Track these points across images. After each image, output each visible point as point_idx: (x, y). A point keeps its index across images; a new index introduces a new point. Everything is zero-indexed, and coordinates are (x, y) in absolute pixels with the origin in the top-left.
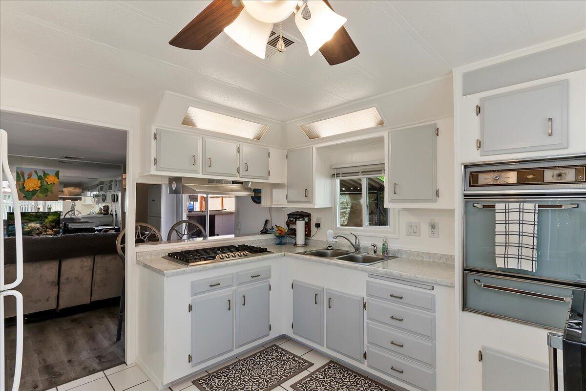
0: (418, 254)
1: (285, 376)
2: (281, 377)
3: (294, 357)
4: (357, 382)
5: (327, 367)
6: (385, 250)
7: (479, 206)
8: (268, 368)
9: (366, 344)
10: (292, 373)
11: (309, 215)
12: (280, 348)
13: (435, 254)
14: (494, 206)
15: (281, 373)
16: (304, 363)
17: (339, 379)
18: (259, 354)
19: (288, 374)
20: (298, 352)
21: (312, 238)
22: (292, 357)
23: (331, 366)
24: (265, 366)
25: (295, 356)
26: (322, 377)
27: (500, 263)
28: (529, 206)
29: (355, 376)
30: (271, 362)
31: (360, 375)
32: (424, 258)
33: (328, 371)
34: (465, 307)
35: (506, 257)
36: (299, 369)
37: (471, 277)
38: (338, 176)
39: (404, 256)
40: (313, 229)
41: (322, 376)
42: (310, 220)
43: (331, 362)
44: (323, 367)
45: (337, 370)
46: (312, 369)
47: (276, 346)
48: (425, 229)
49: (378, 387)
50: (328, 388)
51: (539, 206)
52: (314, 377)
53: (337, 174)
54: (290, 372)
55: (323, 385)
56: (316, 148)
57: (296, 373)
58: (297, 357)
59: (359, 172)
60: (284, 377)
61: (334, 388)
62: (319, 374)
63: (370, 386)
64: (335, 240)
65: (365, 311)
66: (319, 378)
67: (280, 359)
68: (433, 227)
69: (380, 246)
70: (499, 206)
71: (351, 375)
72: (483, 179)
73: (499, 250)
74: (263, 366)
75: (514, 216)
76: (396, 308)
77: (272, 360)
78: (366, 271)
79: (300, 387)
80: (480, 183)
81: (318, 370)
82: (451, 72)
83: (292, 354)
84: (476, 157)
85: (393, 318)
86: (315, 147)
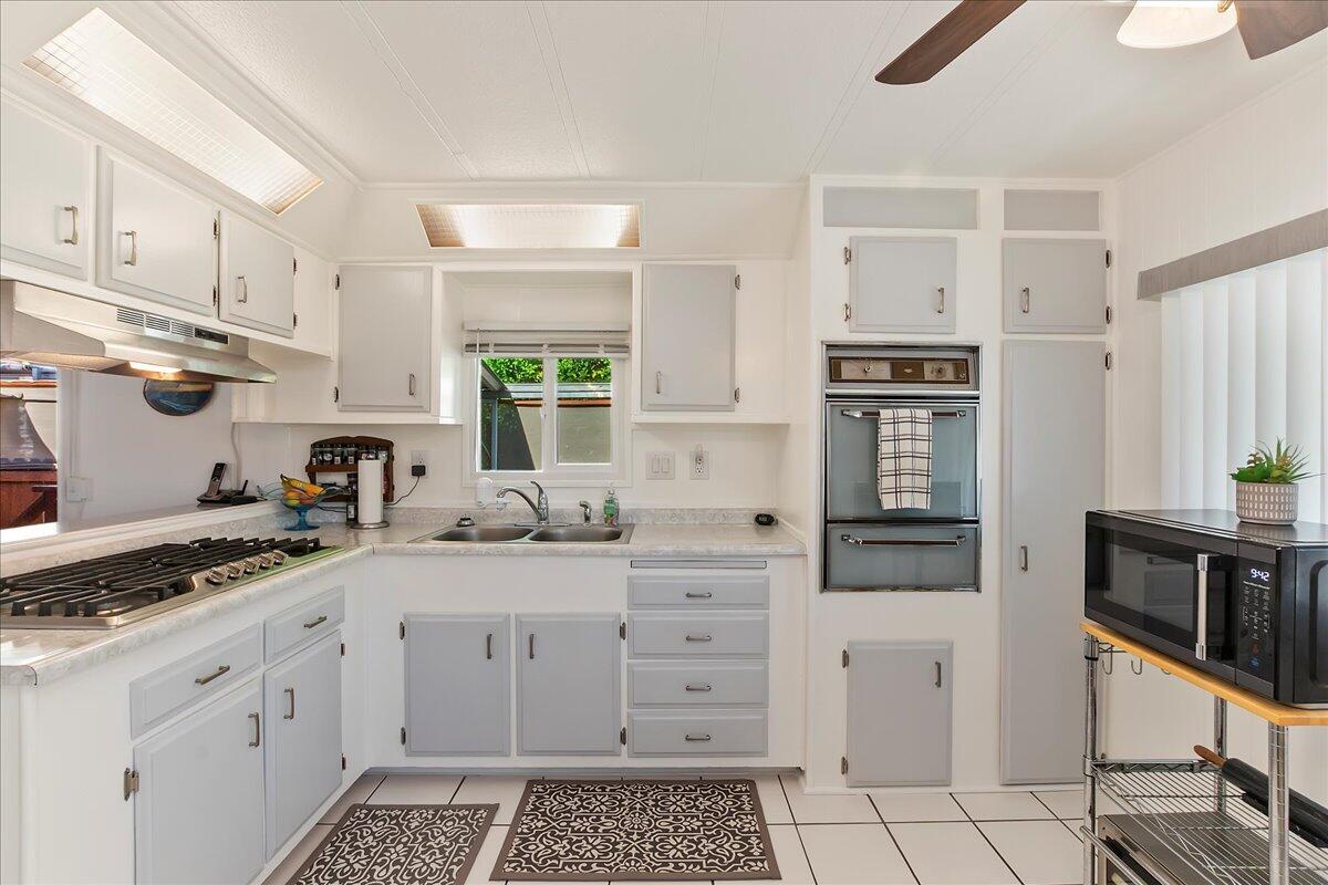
0: (674, 513)
1: (457, 864)
2: (450, 872)
3: (437, 811)
4: (615, 798)
5: (533, 798)
6: (612, 513)
7: (858, 415)
8: (392, 869)
9: (625, 710)
10: (467, 850)
11: (387, 446)
12: (380, 808)
13: (704, 510)
14: (878, 414)
15: (440, 861)
16: (474, 814)
17: (578, 808)
18: (328, 848)
19: (457, 855)
20: (438, 796)
21: (402, 504)
22: (431, 812)
23: (537, 792)
24: (378, 868)
25: (437, 808)
26: (540, 824)
27: (889, 503)
28: (923, 414)
29: (603, 789)
30: (386, 849)
31: (610, 783)
32: (684, 520)
33: (542, 804)
34: (826, 584)
35: (897, 491)
36: (474, 832)
37: (837, 532)
38: (483, 348)
39: (645, 521)
40: (403, 479)
41: (539, 820)
42: (391, 458)
43: (531, 783)
44: (524, 801)
45: (558, 794)
46: (505, 816)
47: (362, 807)
48: (683, 465)
49: (657, 787)
50: (575, 839)
51: (933, 414)
52: (526, 831)
53: (480, 345)
54: (460, 849)
55: (561, 838)
56: (445, 273)
57: (476, 846)
58: (446, 808)
59: (542, 345)
60: (453, 867)
61: (585, 831)
62: (532, 820)
63: (645, 794)
64: (500, 500)
65: (624, 643)
66: (537, 827)
67: (403, 832)
68: (699, 459)
69: (597, 505)
70: (885, 414)
71: (594, 790)
72: (848, 370)
73: (887, 483)
74: (372, 872)
75: (905, 429)
76: (697, 617)
77: (382, 847)
78: (623, 556)
79: (515, 868)
80: (843, 377)
81: (520, 811)
82: (807, 179)
83: (427, 808)
84: (843, 334)
85: (692, 640)
86: (439, 269)
